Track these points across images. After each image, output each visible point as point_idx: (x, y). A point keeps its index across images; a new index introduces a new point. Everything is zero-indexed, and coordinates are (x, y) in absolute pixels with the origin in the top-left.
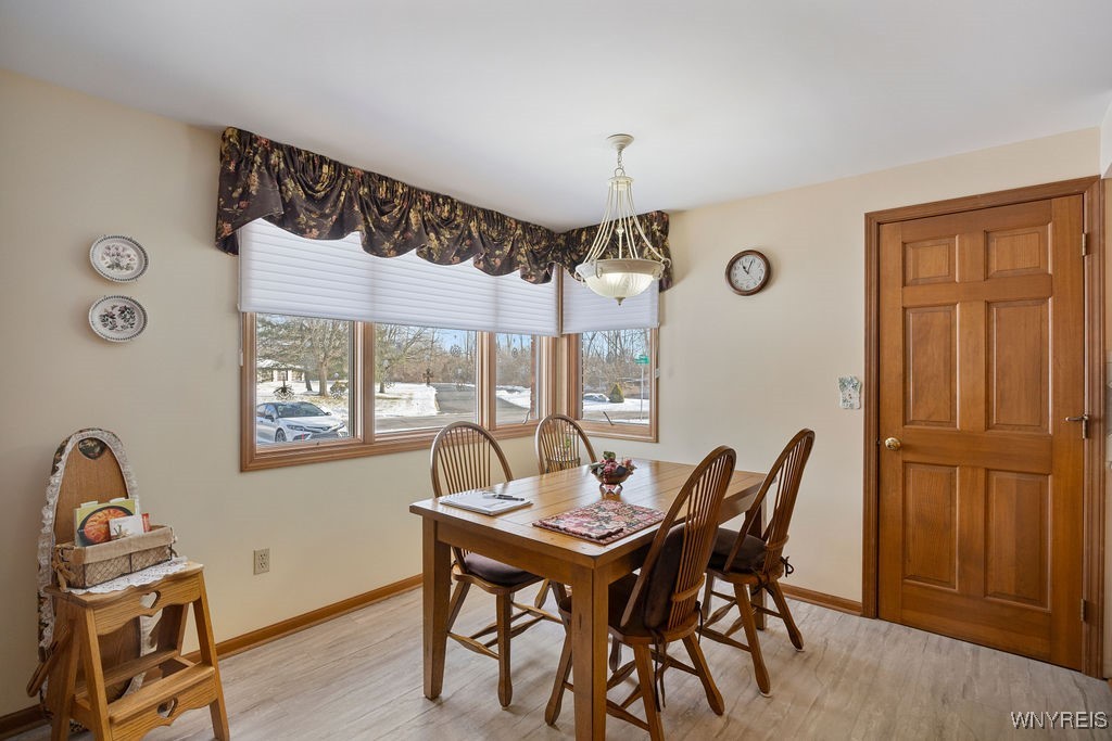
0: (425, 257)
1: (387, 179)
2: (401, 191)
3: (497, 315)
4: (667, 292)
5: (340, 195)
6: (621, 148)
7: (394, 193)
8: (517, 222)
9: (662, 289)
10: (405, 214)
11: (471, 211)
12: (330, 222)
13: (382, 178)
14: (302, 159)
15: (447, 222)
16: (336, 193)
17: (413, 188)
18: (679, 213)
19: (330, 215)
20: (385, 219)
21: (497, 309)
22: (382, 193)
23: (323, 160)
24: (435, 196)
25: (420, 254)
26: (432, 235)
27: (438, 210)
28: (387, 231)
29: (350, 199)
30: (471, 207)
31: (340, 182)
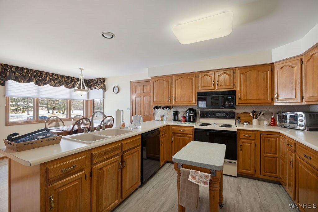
0: (51, 86)
1: (41, 71)
2: (44, 73)
3: (71, 96)
4: (105, 92)
5: (29, 75)
6: (81, 70)
7: (43, 74)
8: (75, 78)
9: (104, 92)
10: (45, 78)
11: (62, 76)
12: (26, 80)
13: (39, 71)
14: (20, 69)
15: (57, 79)
16: (28, 74)
17: (48, 73)
18: (107, 78)
19: (26, 79)
20: (40, 79)
21: (71, 95)
22: (39, 74)
23: (25, 69)
24: (53, 74)
25: (50, 85)
26: (53, 81)
27: (54, 77)
28: (41, 81)
29: (31, 76)
30: (63, 76)
31: (29, 72)
